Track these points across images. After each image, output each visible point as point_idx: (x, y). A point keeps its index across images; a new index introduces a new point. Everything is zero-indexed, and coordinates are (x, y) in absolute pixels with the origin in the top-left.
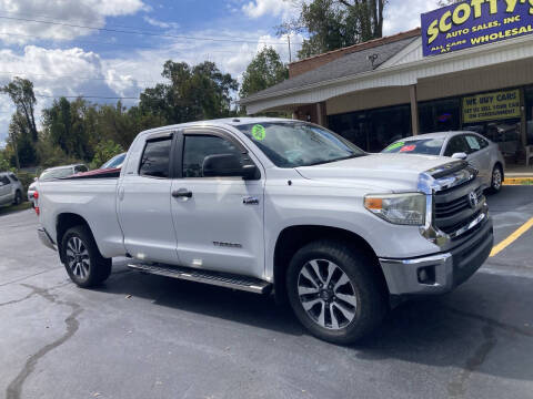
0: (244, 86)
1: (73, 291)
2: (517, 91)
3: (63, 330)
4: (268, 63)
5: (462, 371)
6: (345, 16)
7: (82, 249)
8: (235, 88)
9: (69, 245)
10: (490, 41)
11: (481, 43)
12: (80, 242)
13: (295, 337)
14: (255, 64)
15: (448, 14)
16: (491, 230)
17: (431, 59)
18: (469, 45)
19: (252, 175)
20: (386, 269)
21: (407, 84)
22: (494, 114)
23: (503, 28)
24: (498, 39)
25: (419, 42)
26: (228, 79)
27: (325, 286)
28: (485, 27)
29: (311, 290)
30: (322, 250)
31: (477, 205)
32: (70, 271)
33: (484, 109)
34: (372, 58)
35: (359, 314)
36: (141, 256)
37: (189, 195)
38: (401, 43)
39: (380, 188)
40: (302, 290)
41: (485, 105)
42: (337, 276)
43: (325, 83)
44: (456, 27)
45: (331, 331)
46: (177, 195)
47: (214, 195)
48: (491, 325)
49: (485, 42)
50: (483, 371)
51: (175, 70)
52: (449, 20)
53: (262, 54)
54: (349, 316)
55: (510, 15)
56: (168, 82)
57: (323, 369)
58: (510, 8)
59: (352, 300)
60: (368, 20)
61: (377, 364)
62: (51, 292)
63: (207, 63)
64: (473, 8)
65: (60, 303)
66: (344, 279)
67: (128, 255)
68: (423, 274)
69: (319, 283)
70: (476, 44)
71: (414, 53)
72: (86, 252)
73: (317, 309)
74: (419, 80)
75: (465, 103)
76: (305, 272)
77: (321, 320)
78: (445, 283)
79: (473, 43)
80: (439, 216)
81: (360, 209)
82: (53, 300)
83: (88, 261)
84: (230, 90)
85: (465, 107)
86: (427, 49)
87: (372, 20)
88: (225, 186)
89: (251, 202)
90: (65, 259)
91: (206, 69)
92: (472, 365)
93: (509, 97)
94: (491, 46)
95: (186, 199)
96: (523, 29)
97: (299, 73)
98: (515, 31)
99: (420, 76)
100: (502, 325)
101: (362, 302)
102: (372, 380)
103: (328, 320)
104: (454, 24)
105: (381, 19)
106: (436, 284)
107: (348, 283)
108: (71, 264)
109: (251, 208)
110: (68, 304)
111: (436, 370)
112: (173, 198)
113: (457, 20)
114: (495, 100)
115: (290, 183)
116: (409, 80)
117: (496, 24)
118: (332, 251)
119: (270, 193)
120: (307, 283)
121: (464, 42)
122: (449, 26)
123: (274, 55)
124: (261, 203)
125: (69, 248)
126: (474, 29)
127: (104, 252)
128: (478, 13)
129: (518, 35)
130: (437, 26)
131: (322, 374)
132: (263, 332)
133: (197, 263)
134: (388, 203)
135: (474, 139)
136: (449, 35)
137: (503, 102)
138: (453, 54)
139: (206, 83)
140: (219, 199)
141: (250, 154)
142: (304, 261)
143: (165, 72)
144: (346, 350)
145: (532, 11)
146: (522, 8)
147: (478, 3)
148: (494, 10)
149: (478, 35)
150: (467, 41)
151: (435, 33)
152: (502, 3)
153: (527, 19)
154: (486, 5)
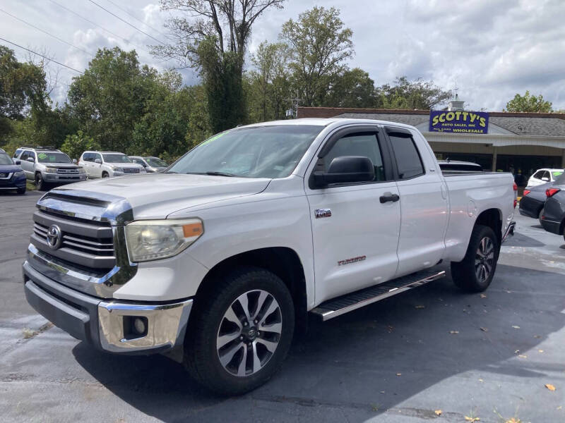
11: (457, 132)
15: (444, 115)
17: (433, 133)
18: (452, 131)
23: (468, 128)
24: (465, 132)
28: (460, 125)
44: (447, 121)
49: (459, 132)
52: (444, 117)
55: (472, 123)
58: (472, 121)
64: (456, 115)
71: (424, 128)
79: (454, 131)
86: (431, 128)
94: (461, 134)
96: (476, 131)
98: (472, 131)
113: (449, 119)
117: (465, 125)
122: (444, 120)
126: (455, 125)
128: (458, 119)
129: (473, 133)
130: (438, 119)
136: (443, 125)
138: (444, 134)
145: (481, 124)
146: (477, 122)
147: (458, 114)
148: (465, 119)
149: (457, 128)
150: (451, 129)
151: (437, 122)
152: (469, 117)
153: (478, 127)
154: (462, 116)
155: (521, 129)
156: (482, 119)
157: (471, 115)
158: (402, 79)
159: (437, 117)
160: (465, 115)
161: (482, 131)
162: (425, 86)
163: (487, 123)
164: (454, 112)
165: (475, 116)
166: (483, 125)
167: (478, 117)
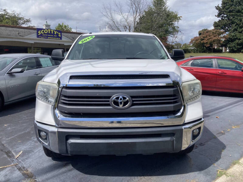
15: (43, 30)
17: (39, 39)
18: (47, 38)
21: (31, 43)
23: (54, 37)
24: (53, 39)
25: (36, 34)
34: (19, 33)
44: (44, 34)
52: (43, 32)
58: (55, 34)
64: (48, 31)
71: (34, 36)
75: (28, 49)
86: (38, 36)
94: (51, 40)
99: (35, 42)
113: (45, 33)
116: (33, 42)
122: (43, 33)
128: (49, 32)
129: (56, 39)
130: (41, 32)
136: (43, 35)
137: (38, 50)
138: (44, 39)
146: (57, 34)
147: (49, 30)
148: (52, 33)
149: (49, 37)
150: (47, 37)
151: (40, 33)
152: (54, 32)
153: (58, 37)
154: (51, 31)
155: (73, 38)
156: (59, 33)
157: (55, 31)
158: (5, 10)
159: (40, 31)
160: (52, 31)
161: (59, 38)
162: (17, 15)
163: (61, 35)
164: (47, 29)
166: (60, 36)
167: (58, 32)
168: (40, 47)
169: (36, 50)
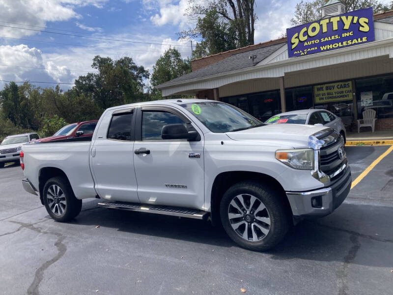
0: (154, 75)
1: (52, 224)
2: (350, 83)
3: (55, 251)
4: (172, 59)
5: (342, 264)
6: (228, 27)
7: (61, 193)
8: (147, 76)
9: (49, 190)
10: (333, 49)
11: (327, 50)
12: (59, 188)
13: (226, 248)
14: (162, 59)
15: (305, 29)
16: (350, 174)
17: (294, 59)
18: (319, 51)
19: (194, 138)
20: (291, 199)
21: (278, 76)
22: (335, 97)
23: (342, 40)
24: (339, 47)
25: (286, 47)
26: (142, 70)
27: (248, 213)
28: (330, 39)
29: (238, 216)
30: (247, 188)
31: (344, 156)
32: (49, 210)
33: (328, 94)
34: (253, 58)
35: (272, 230)
36: (108, 197)
37: (148, 152)
38: (272, 48)
39: (286, 146)
40: (231, 216)
41: (329, 91)
42: (257, 204)
43: (220, 75)
44: (310, 38)
45: (253, 242)
46: (138, 153)
47: (167, 152)
48: (355, 236)
49: (330, 49)
50: (355, 263)
51: (102, 63)
52: (306, 33)
53: (168, 52)
54: (265, 231)
55: (346, 31)
56: (96, 71)
57: (251, 267)
58: (347, 27)
59: (267, 220)
60: (244, 30)
61: (286, 262)
62: (35, 226)
63: (126, 58)
64: (321, 26)
65: (45, 233)
66: (262, 207)
67: (97, 197)
68: (314, 201)
69: (244, 210)
70: (324, 50)
71: (282, 55)
72: (63, 196)
73: (242, 228)
74: (285, 73)
75: (316, 90)
76: (233, 203)
77: (245, 236)
78: (328, 207)
79: (322, 49)
80: (322, 164)
81: (272, 159)
82: (40, 232)
83: (65, 202)
84: (143, 78)
85: (316, 92)
86: (291, 53)
87: (247, 30)
88: (176, 145)
89: (195, 157)
90: (44, 201)
91: (125, 63)
92: (347, 260)
93: (345, 86)
94: (334, 52)
95: (145, 155)
96: (355, 41)
97: (199, 68)
98: (350, 42)
99: (286, 71)
100: (362, 235)
101: (275, 222)
102: (286, 272)
103: (250, 235)
104: (309, 36)
105: (253, 30)
106: (323, 208)
107: (265, 209)
108: (50, 205)
109: (194, 160)
110: (52, 233)
111: (325, 264)
112: (135, 155)
113: (312, 34)
114: (336, 88)
115: (222, 143)
116: (279, 73)
117: (337, 37)
118: (253, 188)
119: (208, 150)
120: (235, 211)
121: (316, 48)
122: (306, 38)
123: (176, 53)
124: (202, 157)
125: (49, 193)
126: (322, 40)
127: (77, 195)
128: (325, 30)
129: (352, 45)
130: (298, 37)
131: (251, 270)
132: (204, 246)
133: (152, 200)
134: (291, 155)
135: (326, 114)
136: (306, 44)
137: (341, 90)
138: (310, 56)
139: (126, 73)
140: (171, 155)
141: (193, 124)
142: (233, 196)
143: (94, 64)
144: (264, 254)
145: (361, 29)
146: (355, 26)
147: (324, 23)
148: (335, 27)
149: (325, 44)
150: (318, 48)
151: (297, 42)
152: (341, 23)
153: (360, 34)
154: (330, 24)
156: (363, 20)
157: (344, 18)
160: (335, 20)
161: (364, 39)
163: (371, 24)
164: (318, 22)
165: (350, 18)
166: (366, 28)
167: (356, 18)
168: (349, 77)
169: (336, 90)
